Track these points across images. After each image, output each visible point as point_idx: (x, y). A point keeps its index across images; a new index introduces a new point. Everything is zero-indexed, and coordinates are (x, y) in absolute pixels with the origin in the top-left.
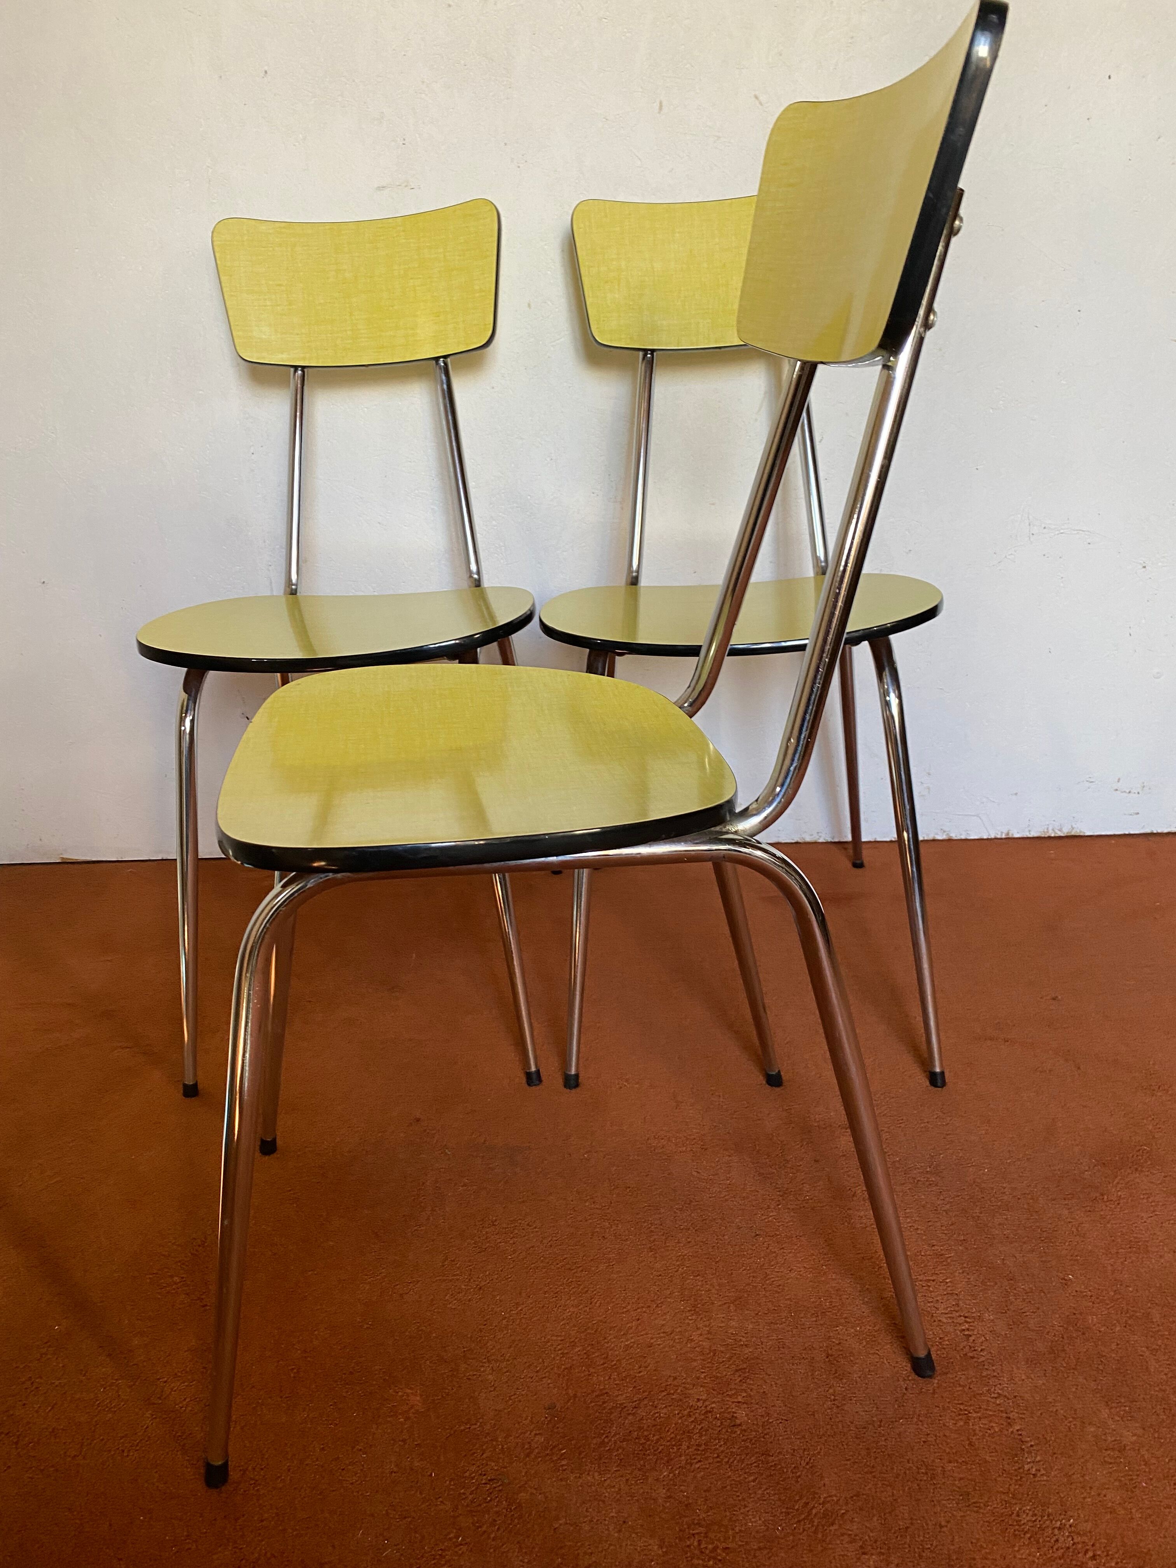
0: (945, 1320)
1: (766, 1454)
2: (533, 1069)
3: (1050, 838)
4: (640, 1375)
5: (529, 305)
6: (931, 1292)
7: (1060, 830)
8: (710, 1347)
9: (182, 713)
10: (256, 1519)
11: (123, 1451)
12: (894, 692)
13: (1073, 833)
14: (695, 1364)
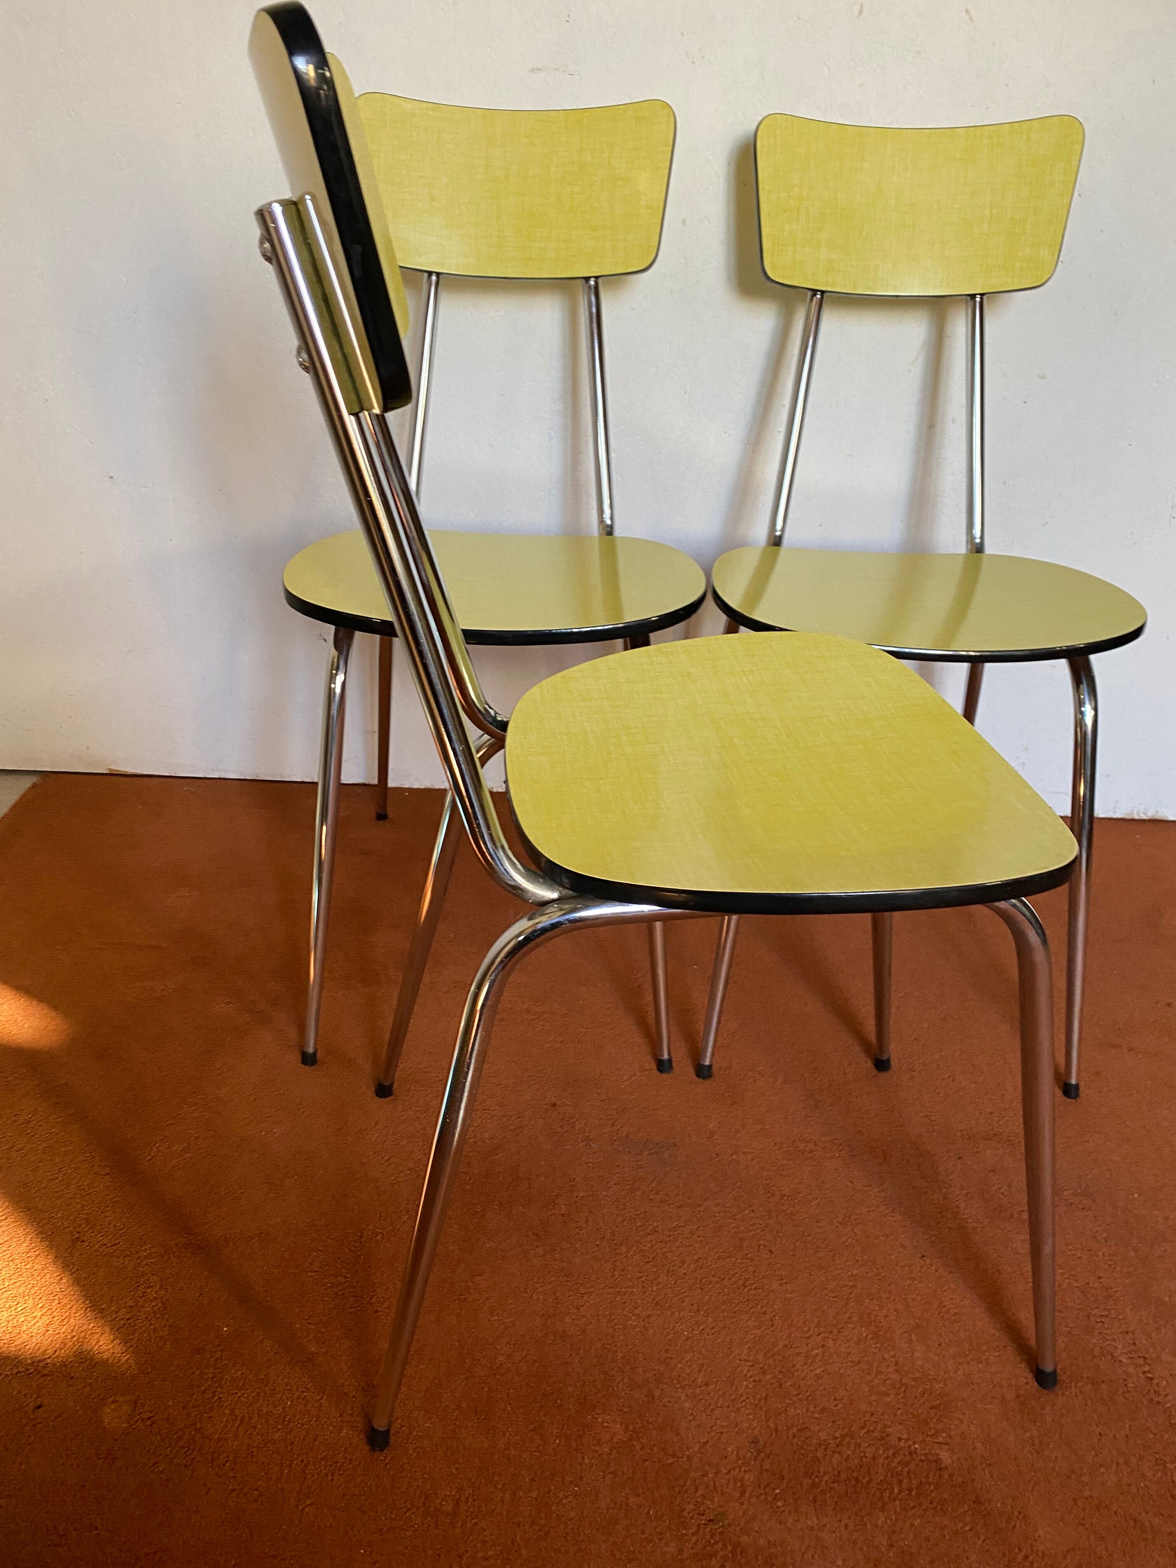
0: (1124, 1360)
1: (977, 1501)
2: (666, 1057)
3: (1133, 820)
4: (837, 1408)
5: (684, 222)
6: (1107, 1329)
7: (1144, 814)
8: (901, 1379)
9: (332, 670)
10: (480, 1555)
11: (327, 1475)
12: (1090, 704)
13: (1157, 817)
14: (888, 1399)
